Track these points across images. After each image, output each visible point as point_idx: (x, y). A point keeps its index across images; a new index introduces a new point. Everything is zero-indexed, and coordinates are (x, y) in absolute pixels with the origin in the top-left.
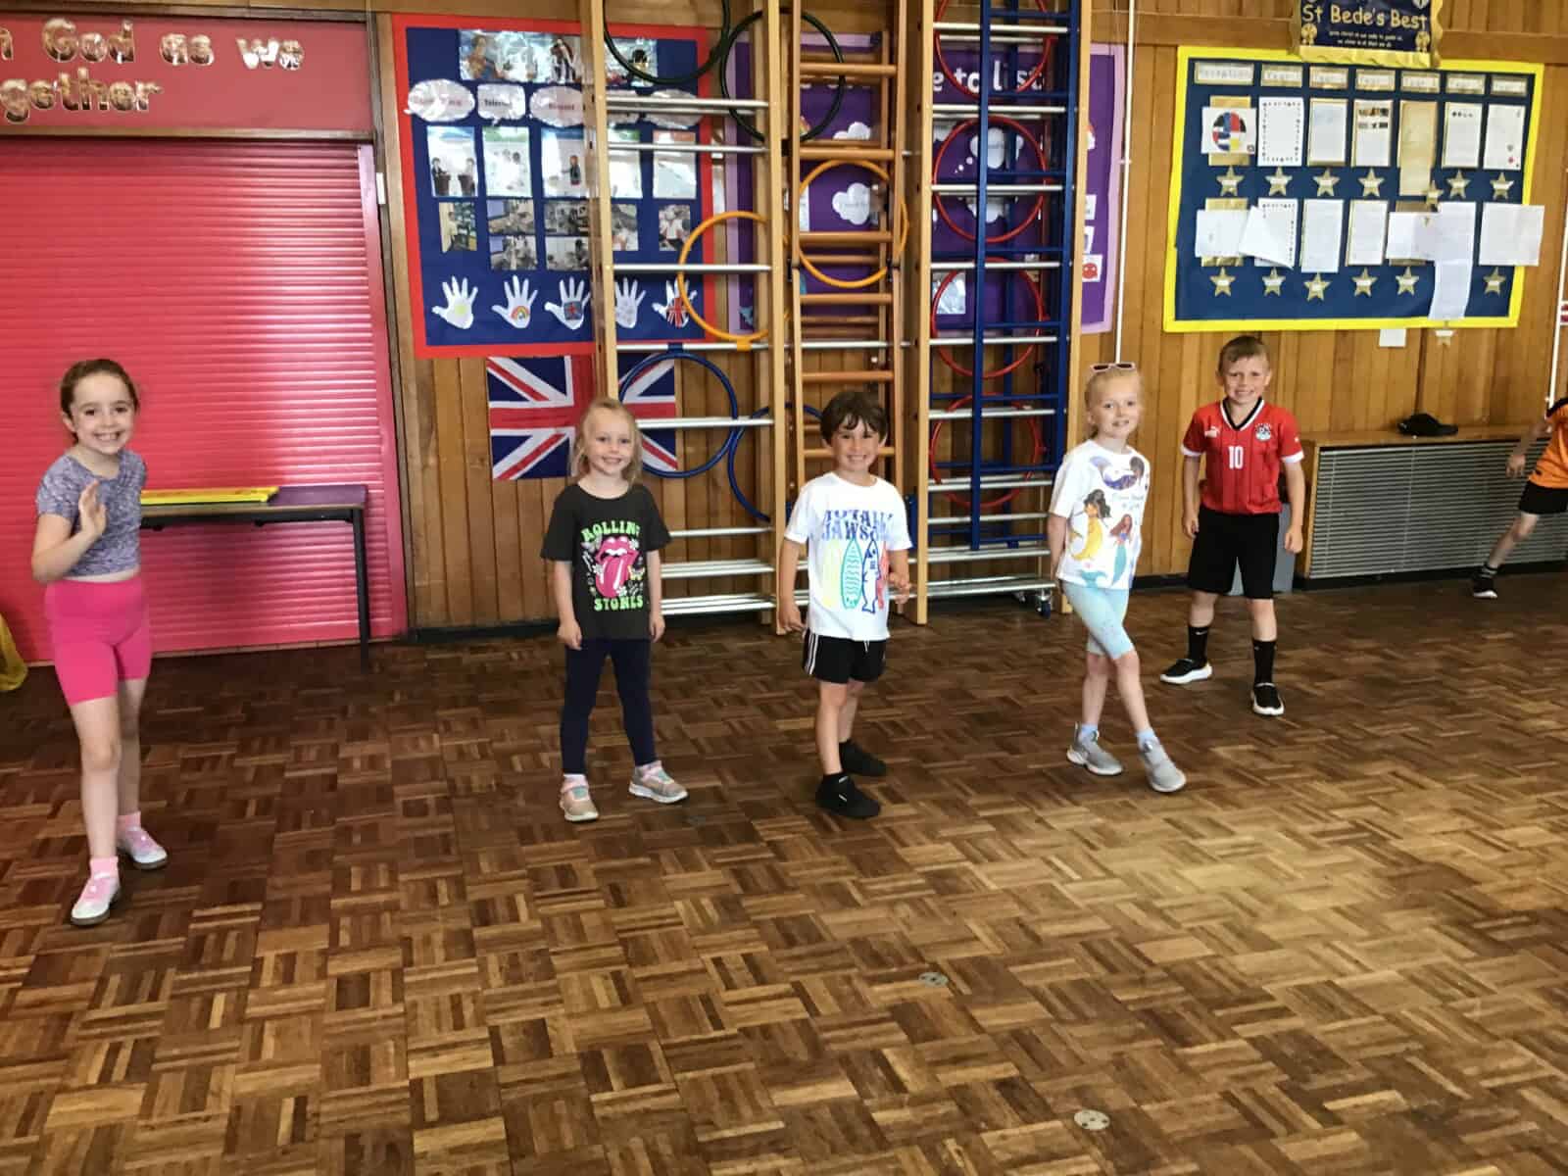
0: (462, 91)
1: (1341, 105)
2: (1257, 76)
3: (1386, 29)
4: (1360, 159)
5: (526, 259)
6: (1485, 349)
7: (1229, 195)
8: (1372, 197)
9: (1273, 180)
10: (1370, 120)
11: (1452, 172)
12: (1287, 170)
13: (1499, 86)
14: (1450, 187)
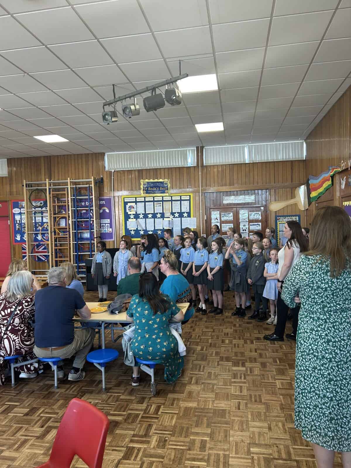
0: (19, 210)
1: (152, 203)
2: (136, 199)
4: (156, 212)
7: (132, 218)
8: (159, 218)
9: (140, 216)
10: (157, 205)
11: (175, 213)
12: (142, 214)
14: (175, 216)
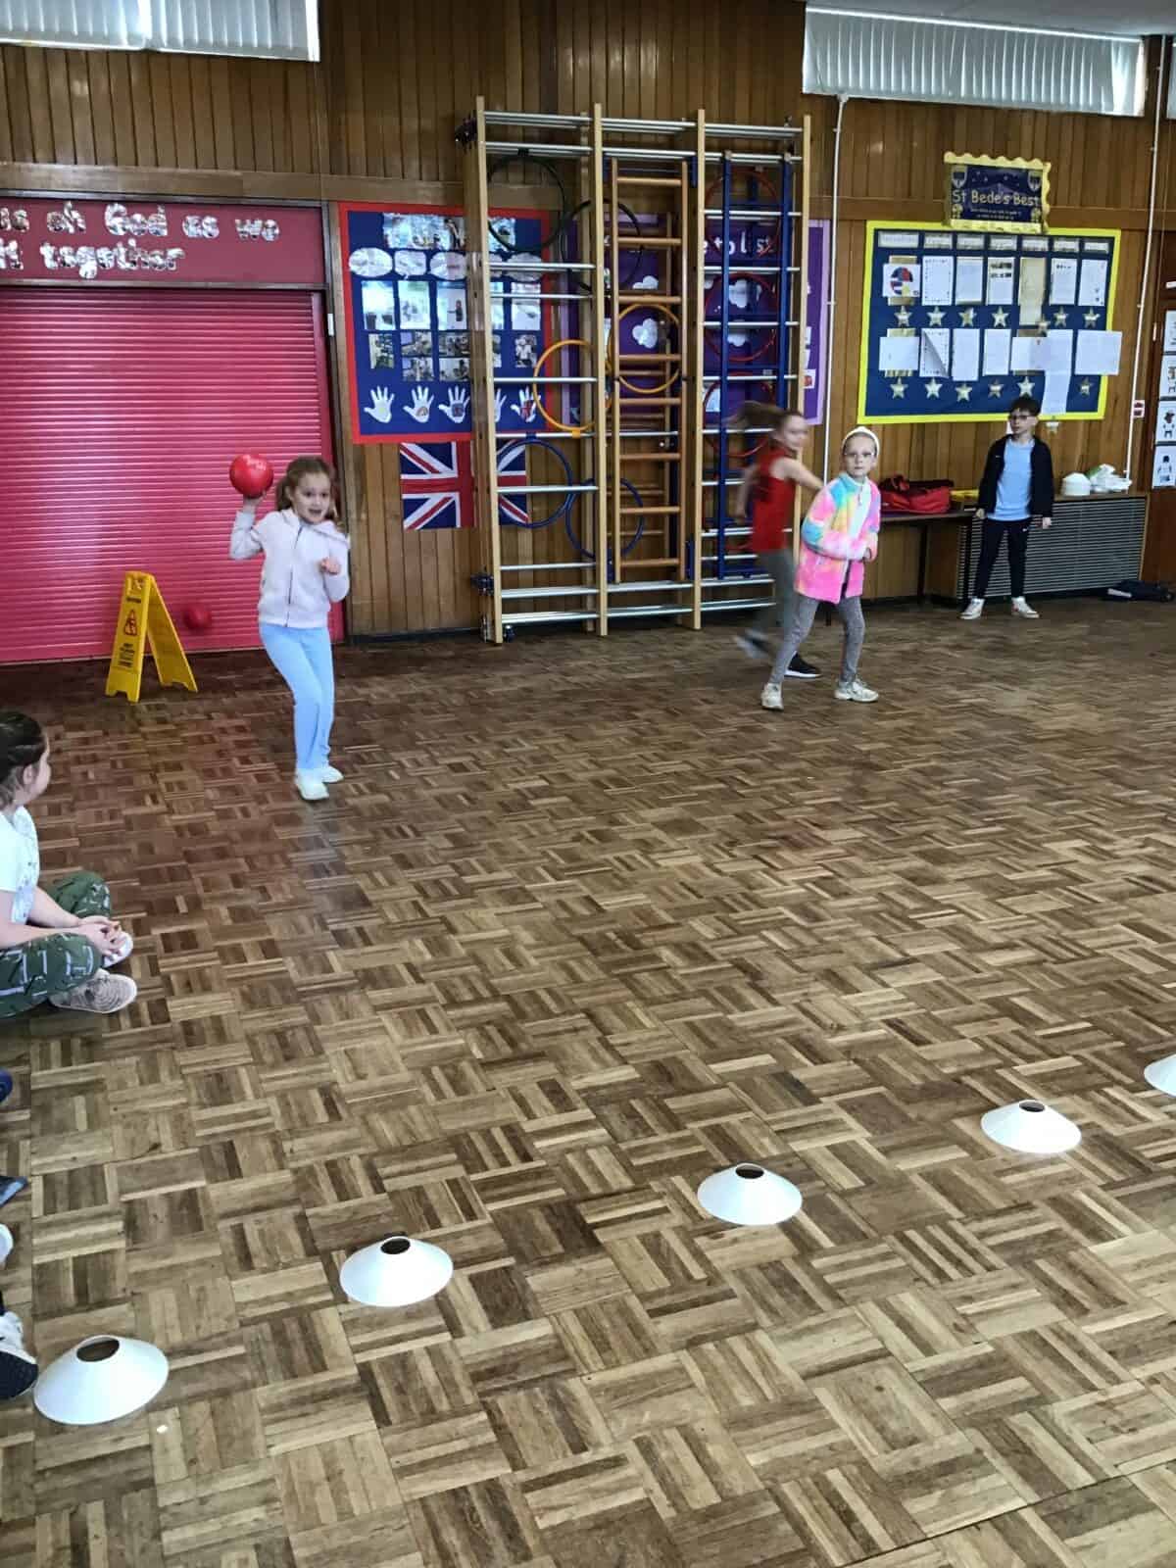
0: (385, 256)
1: (978, 261)
2: (922, 241)
3: (1011, 206)
4: (991, 300)
5: (426, 374)
6: (1080, 434)
7: (904, 326)
8: (1000, 326)
9: (932, 315)
10: (999, 271)
11: (1057, 308)
12: (942, 308)
13: (1089, 246)
14: (1055, 319)
